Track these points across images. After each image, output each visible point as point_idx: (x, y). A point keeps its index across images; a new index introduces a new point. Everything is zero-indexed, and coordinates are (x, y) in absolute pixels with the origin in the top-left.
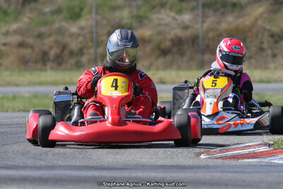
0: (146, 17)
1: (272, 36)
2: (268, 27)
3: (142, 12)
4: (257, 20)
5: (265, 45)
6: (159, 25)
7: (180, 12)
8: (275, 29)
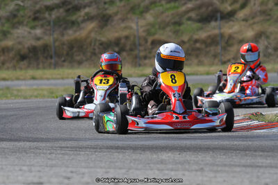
0: (9, 32)
1: (101, 44)
2: (98, 38)
3: (5, 29)
4: (90, 32)
5: (97, 51)
6: (18, 37)
7: (33, 28)
8: (104, 39)
